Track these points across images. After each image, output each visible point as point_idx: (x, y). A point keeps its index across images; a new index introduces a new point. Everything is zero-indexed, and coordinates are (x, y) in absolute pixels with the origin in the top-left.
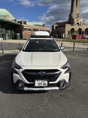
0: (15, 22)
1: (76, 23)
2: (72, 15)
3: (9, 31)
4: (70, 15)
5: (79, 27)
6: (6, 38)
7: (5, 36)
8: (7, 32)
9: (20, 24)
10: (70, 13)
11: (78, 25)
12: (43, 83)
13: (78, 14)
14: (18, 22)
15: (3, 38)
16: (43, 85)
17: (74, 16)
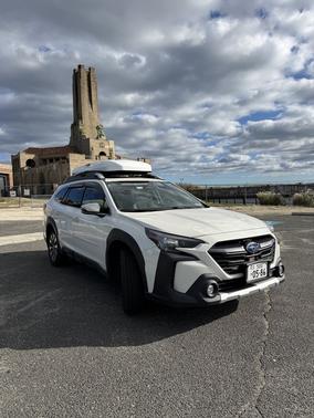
1: (96, 152)
2: (81, 127)
4: (75, 126)
12: (259, 270)
13: (98, 128)
16: (259, 276)
17: (87, 130)
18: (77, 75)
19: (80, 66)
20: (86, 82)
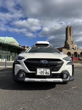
0: (19, 46)
1: (71, 48)
2: (67, 42)
3: (13, 54)
4: (66, 42)
5: (74, 51)
6: (10, 60)
7: (9, 58)
8: (11, 55)
9: (23, 48)
10: (65, 41)
11: (74, 50)
12: (45, 72)
14: (22, 47)
15: (7, 59)
16: (45, 74)
17: (69, 42)
18: (67, 29)
19: (68, 26)
20: (69, 30)
